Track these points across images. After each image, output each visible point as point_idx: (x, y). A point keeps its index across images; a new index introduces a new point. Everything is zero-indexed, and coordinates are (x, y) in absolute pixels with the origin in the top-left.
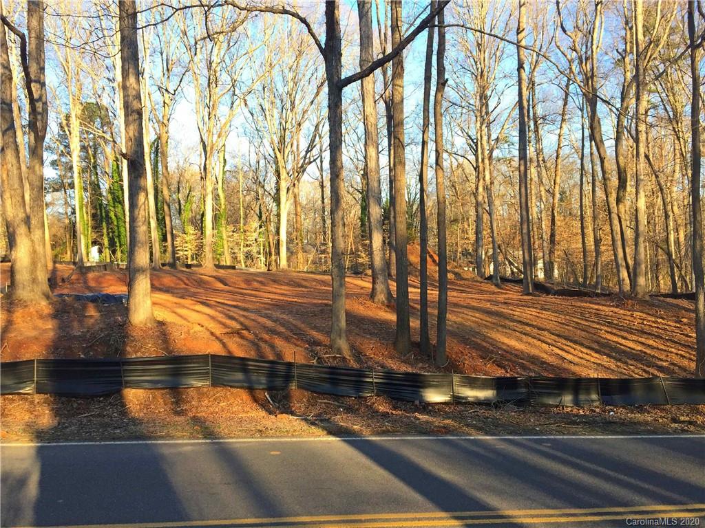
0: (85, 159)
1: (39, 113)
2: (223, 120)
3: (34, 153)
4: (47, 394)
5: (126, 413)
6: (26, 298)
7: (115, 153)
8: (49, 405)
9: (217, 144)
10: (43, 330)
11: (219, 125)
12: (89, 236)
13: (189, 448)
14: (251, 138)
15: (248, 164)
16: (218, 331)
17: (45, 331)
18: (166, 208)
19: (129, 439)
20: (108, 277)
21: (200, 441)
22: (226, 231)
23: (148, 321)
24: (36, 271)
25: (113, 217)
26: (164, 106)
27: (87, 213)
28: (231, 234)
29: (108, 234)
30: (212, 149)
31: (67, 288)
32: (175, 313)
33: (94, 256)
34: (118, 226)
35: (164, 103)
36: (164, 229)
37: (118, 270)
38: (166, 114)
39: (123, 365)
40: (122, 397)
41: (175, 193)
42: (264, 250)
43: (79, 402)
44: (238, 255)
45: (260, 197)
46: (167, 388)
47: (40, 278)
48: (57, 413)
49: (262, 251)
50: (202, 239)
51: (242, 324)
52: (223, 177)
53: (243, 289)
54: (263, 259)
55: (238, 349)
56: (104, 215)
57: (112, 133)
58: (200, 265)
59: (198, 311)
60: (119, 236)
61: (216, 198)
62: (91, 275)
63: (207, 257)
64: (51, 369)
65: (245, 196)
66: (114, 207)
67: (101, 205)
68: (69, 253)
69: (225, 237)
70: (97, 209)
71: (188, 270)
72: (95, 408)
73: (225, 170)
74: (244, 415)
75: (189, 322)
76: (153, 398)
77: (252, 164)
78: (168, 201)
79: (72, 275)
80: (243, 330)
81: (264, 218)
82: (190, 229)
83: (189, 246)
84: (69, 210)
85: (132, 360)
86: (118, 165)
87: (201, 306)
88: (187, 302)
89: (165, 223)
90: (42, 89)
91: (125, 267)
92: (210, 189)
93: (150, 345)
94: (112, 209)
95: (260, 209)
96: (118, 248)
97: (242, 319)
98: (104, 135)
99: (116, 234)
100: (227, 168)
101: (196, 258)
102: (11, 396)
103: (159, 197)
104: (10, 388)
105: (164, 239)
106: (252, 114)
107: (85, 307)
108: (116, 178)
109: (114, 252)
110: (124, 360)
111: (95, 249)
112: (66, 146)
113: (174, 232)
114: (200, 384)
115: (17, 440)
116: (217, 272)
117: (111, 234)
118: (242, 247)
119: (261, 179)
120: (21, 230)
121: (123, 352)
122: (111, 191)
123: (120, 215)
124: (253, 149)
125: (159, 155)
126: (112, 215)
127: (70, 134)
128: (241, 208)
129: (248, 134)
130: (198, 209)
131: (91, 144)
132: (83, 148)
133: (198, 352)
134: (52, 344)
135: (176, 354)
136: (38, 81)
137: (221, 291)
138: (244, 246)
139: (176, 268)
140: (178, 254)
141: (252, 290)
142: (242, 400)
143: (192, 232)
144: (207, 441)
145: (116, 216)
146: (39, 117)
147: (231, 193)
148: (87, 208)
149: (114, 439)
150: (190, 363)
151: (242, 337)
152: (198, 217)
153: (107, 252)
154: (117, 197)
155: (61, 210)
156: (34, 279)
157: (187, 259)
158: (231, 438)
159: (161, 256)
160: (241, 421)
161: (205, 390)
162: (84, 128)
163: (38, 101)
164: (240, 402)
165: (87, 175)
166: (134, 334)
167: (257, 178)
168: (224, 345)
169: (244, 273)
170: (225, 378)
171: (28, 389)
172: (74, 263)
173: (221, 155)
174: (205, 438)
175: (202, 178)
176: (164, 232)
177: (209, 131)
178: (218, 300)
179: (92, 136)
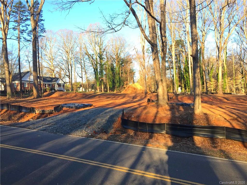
0: (176, 59)
1: (165, 46)
2: (226, 38)
3: (163, 59)
4: (169, 134)
5: (195, 144)
6: (161, 104)
7: (186, 56)
8: (170, 138)
9: (223, 47)
10: (167, 114)
11: (224, 40)
12: (178, 84)
13: (220, 161)
14: (238, 42)
15: (236, 53)
16: (228, 118)
17: (168, 114)
18: (204, 73)
19: (197, 154)
20: (185, 97)
21: (224, 159)
22: (227, 80)
23: (200, 113)
24: (164, 96)
25: (185, 77)
26: (203, 36)
27: (177, 76)
28: (229, 81)
29: (184, 83)
30: (221, 49)
31: (172, 101)
32: (210, 110)
33: (179, 90)
34: (187, 80)
35: (203, 35)
36: (203, 80)
37: (187, 95)
38: (204, 39)
39: (193, 128)
40: (193, 139)
41: (207, 67)
42: (244, 86)
43: (179, 138)
44: (233, 89)
45: (242, 65)
46: (208, 138)
47: (165, 98)
48: (173, 141)
49: (243, 87)
50: (217, 83)
51: (237, 115)
52: (226, 59)
53: (235, 102)
54: (244, 90)
55: (237, 125)
56: (182, 77)
57: (185, 49)
58: (217, 93)
59: (218, 110)
60: (187, 84)
61: (223, 67)
62: (179, 97)
63: (220, 90)
64: (170, 127)
65: (235, 66)
66: (186, 74)
67: (181, 73)
68: (172, 89)
69: (227, 82)
70: (180, 75)
71: (212, 95)
72: (184, 141)
73: (227, 56)
74: (241, 152)
75: (215, 114)
76: (204, 140)
77: (238, 53)
78: (204, 70)
79: (173, 97)
80: (238, 118)
81: (244, 74)
82: (213, 80)
83: (212, 86)
84: (172, 76)
85: (195, 126)
86: (187, 59)
87: (219, 108)
88: (214, 107)
89: (203, 78)
90: (165, 38)
91: (189, 94)
92: (220, 64)
93: (201, 121)
94: (185, 74)
95: (242, 70)
96: (187, 87)
97: (237, 114)
98: (182, 50)
99: (186, 83)
100: (227, 55)
101: (215, 90)
102: (159, 134)
103: (201, 69)
104: (159, 132)
105: (203, 84)
106: (238, 33)
107: (179, 107)
108: (186, 64)
109: (186, 89)
110: (193, 126)
111: (179, 88)
112: (170, 55)
113: (207, 81)
114: (221, 137)
115: (162, 148)
116: (224, 95)
117: (185, 83)
118: (234, 86)
119: (242, 58)
120: (160, 83)
121: (192, 123)
122: (185, 69)
123: (188, 76)
124: (238, 47)
125: (201, 54)
126: (185, 76)
127: (172, 51)
128: (234, 70)
129: (236, 41)
130: (215, 72)
131: (178, 53)
132: (176, 55)
133: (220, 125)
134: (170, 119)
135: (211, 125)
136: (164, 36)
137: (226, 103)
138: (235, 85)
139: (208, 94)
140: (208, 89)
141: (240, 103)
142: (239, 146)
143: (213, 81)
144: (227, 160)
145: (186, 77)
146: (164, 47)
147: (229, 65)
148: (177, 75)
149: (192, 153)
150: (217, 129)
151: (238, 121)
152: (216, 75)
153: (183, 89)
154: (187, 70)
155: (169, 76)
156: (164, 98)
157: (211, 91)
158: (236, 160)
159: (202, 90)
160: (240, 154)
161: (223, 140)
162: (176, 49)
163: (164, 42)
164: (238, 146)
165: (177, 64)
166: (196, 117)
167: (241, 58)
168: (231, 124)
169: (236, 96)
170: (232, 136)
171: (164, 132)
172: (174, 93)
173: (225, 51)
174: (226, 158)
175: (217, 60)
176: (203, 81)
177: (220, 42)
178: (226, 106)
179: (178, 51)
